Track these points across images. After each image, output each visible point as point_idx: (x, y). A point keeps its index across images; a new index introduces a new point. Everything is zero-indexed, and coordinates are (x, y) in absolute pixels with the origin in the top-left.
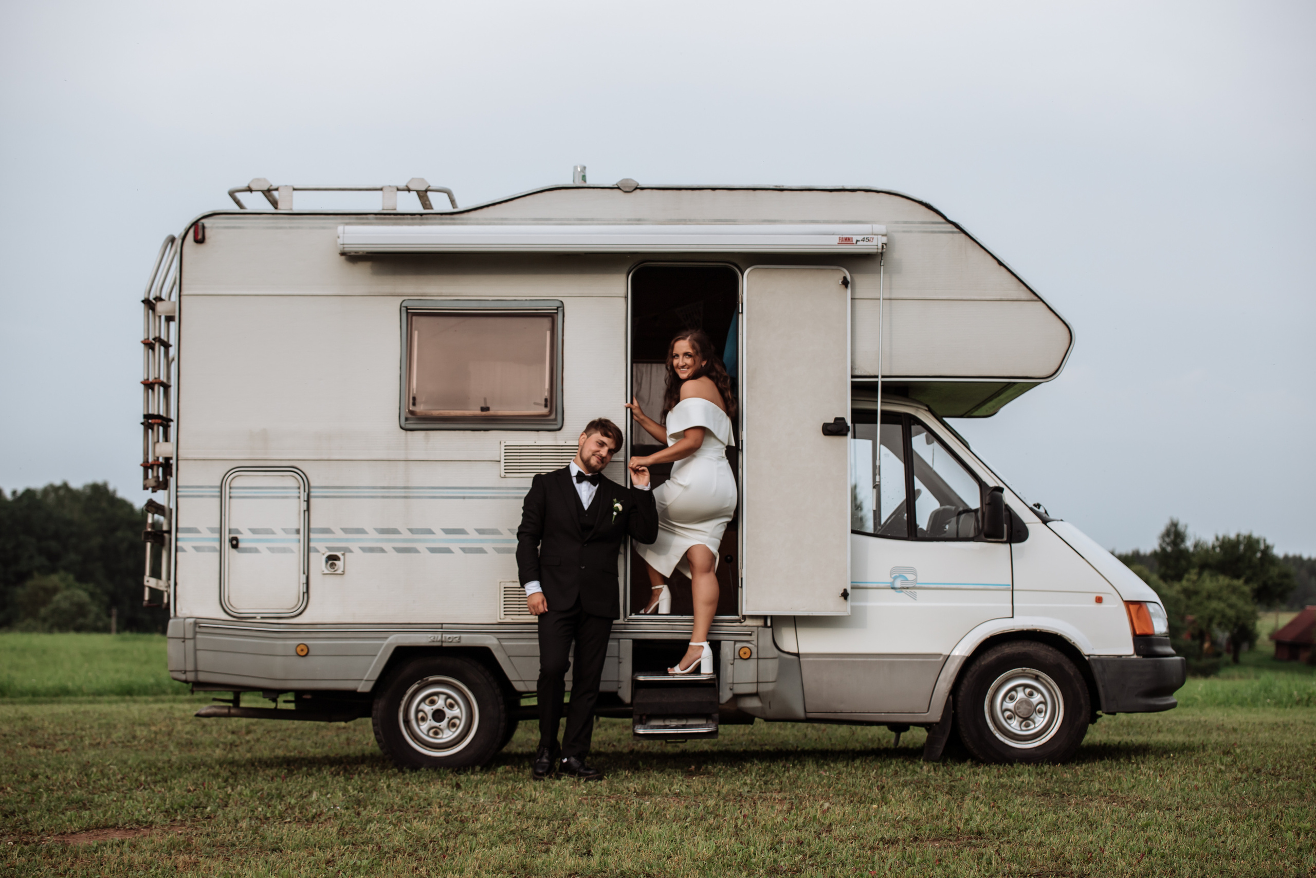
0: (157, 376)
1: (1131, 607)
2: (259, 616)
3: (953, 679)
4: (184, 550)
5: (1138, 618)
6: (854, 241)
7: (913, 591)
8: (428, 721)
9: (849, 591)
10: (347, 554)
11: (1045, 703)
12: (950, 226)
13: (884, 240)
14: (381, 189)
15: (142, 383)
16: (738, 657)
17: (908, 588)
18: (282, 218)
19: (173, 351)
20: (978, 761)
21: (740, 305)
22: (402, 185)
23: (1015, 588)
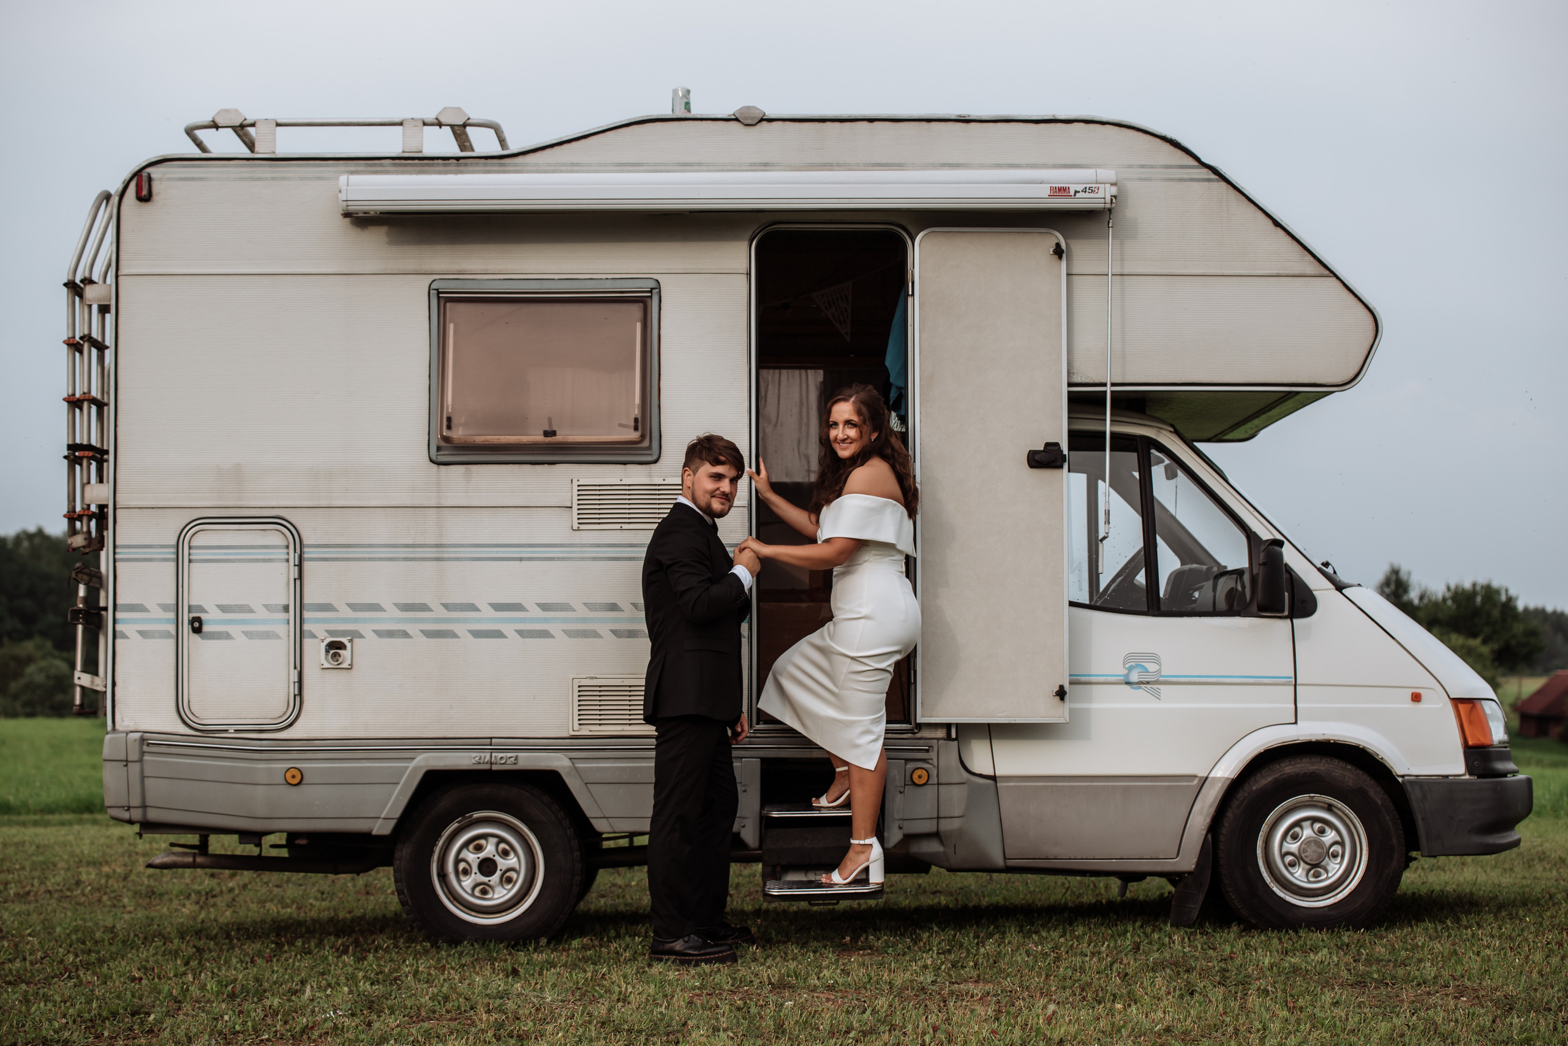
0: (86, 391)
1: (1461, 707)
2: (232, 729)
3: (1212, 810)
4: (125, 637)
5: (1471, 722)
6: (1072, 193)
7: (1155, 687)
8: (473, 875)
9: (1067, 687)
10: (356, 641)
11: (1342, 843)
12: (1205, 170)
13: (1114, 190)
14: (401, 124)
15: (64, 399)
16: (910, 783)
17: (1148, 683)
18: (260, 166)
19: (109, 355)
20: (1248, 927)
21: (910, 284)
22: (430, 116)
23: (1298, 682)
